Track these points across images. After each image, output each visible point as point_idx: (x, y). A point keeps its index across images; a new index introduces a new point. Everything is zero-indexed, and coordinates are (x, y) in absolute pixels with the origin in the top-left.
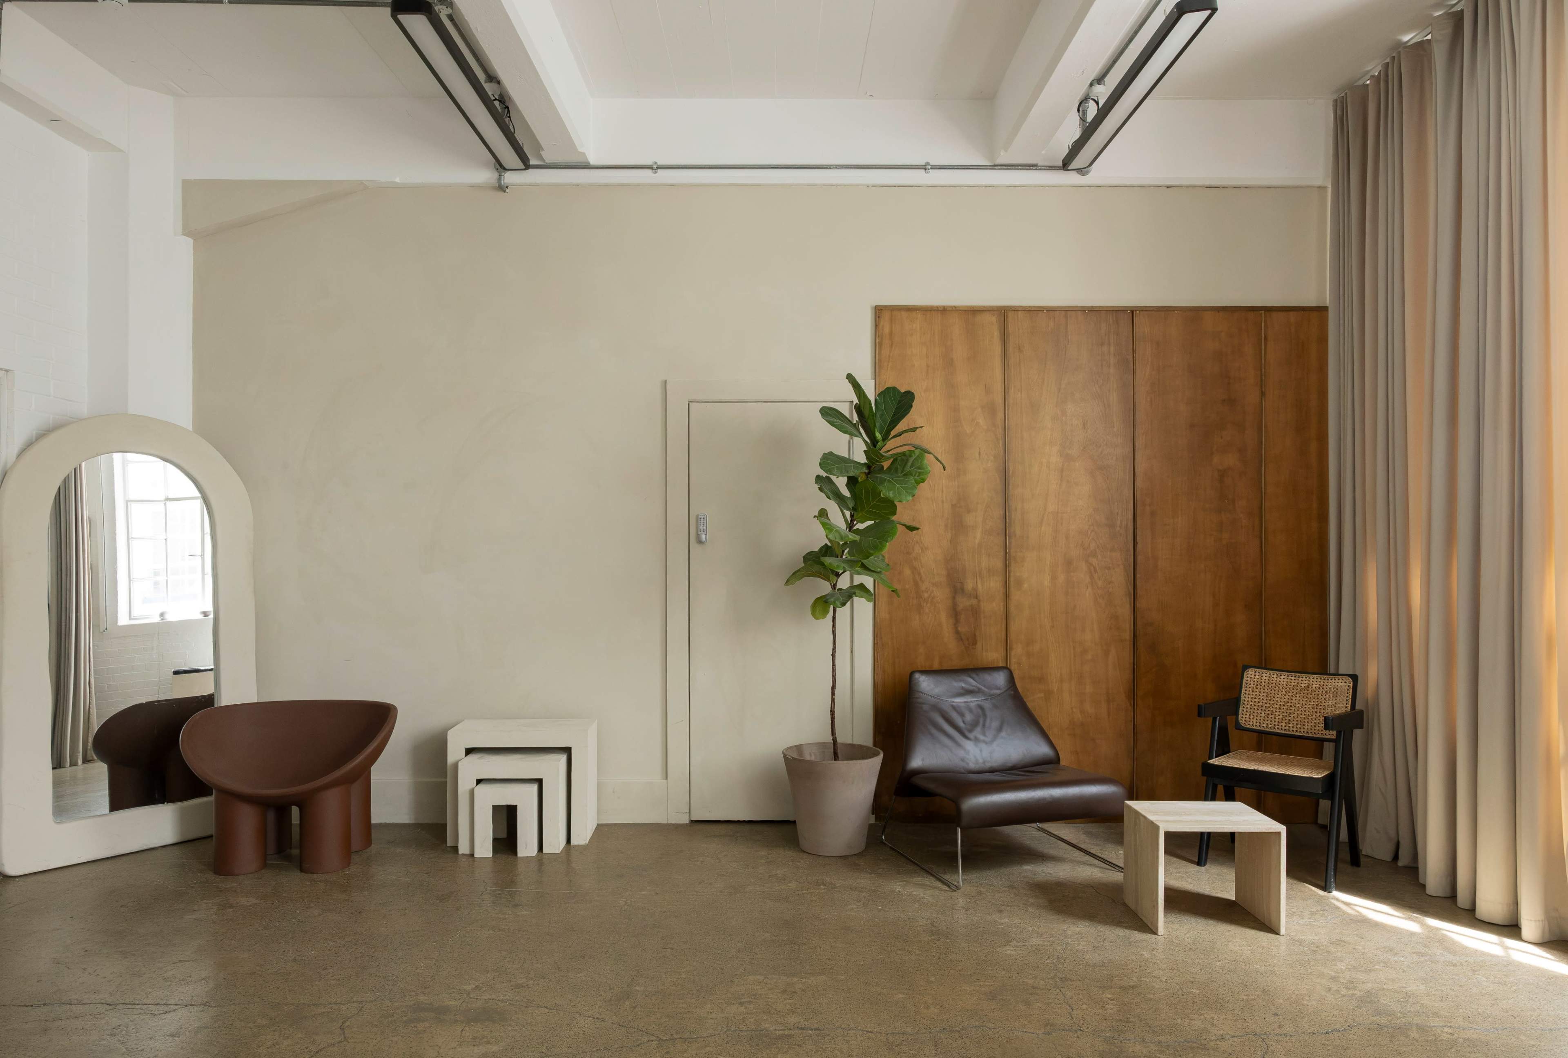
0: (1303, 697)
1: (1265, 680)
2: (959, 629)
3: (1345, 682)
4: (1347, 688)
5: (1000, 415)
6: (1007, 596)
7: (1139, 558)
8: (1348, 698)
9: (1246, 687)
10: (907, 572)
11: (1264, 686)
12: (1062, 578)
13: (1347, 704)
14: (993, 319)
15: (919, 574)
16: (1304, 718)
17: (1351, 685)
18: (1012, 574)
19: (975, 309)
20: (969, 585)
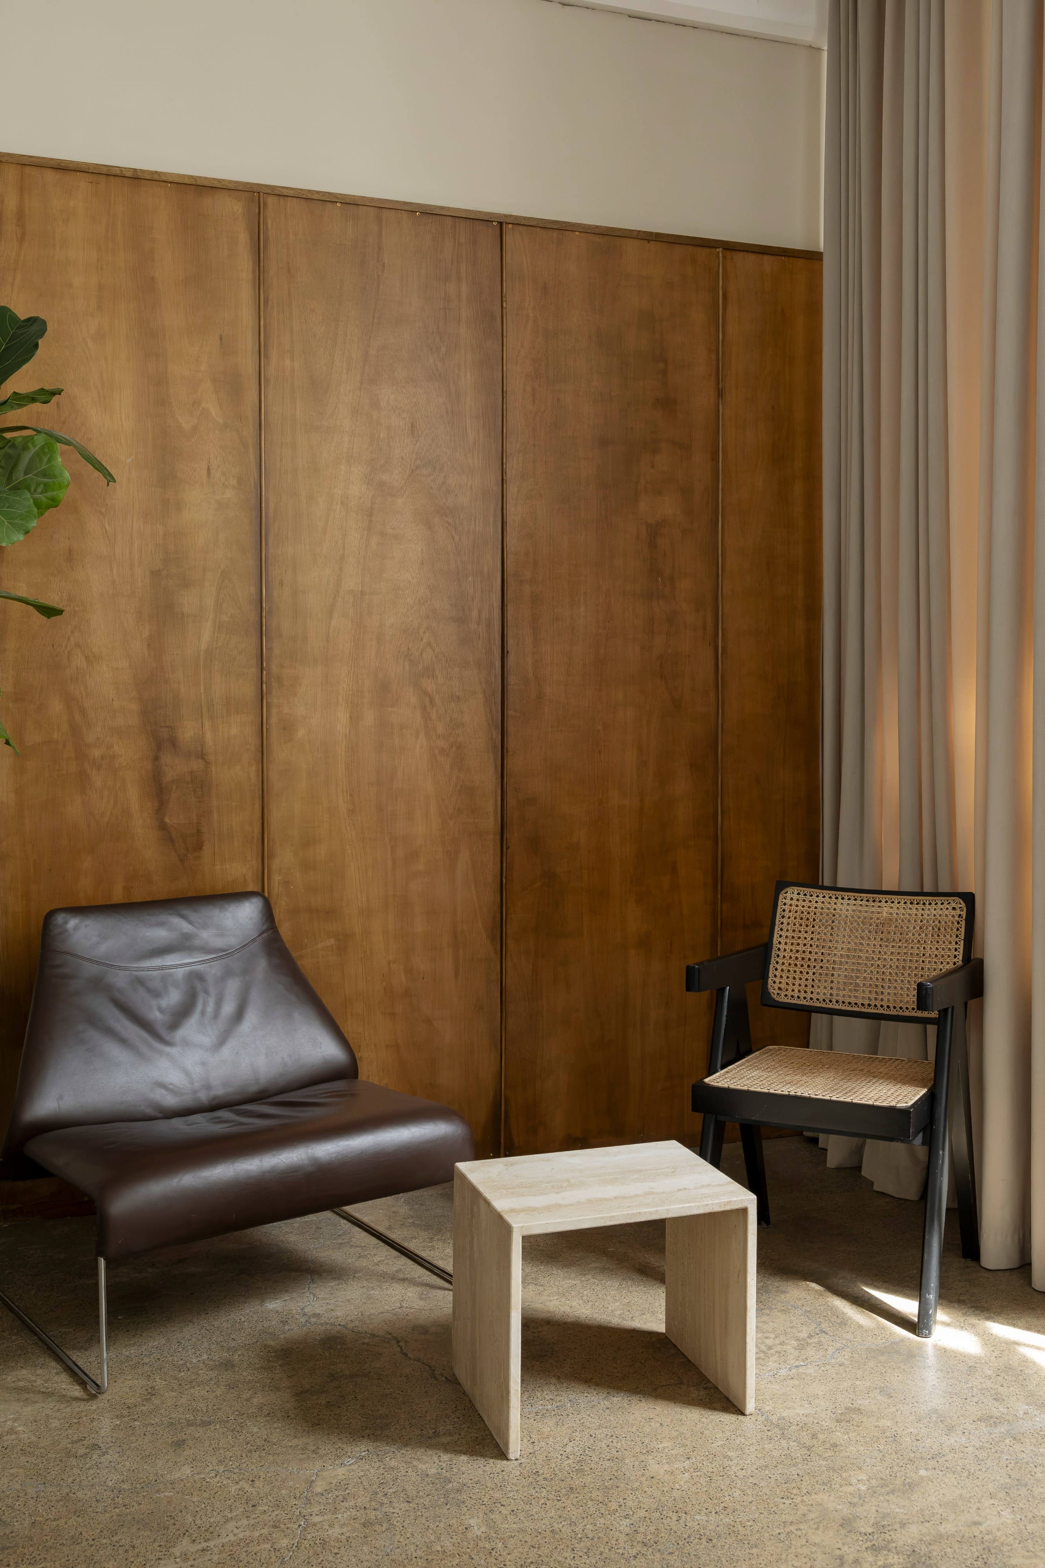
0: (881, 939)
1: (816, 908)
2: (167, 820)
3: (954, 909)
4: (957, 918)
5: (251, 396)
6: (263, 752)
7: (512, 680)
8: (957, 939)
9: (782, 923)
10: (56, 706)
11: (814, 920)
12: (369, 718)
13: (956, 950)
14: (235, 207)
15: (83, 711)
16: (883, 979)
17: (964, 914)
18: (274, 711)
19: (199, 183)
20: (187, 732)
